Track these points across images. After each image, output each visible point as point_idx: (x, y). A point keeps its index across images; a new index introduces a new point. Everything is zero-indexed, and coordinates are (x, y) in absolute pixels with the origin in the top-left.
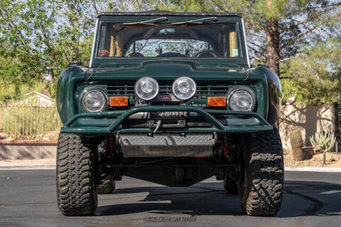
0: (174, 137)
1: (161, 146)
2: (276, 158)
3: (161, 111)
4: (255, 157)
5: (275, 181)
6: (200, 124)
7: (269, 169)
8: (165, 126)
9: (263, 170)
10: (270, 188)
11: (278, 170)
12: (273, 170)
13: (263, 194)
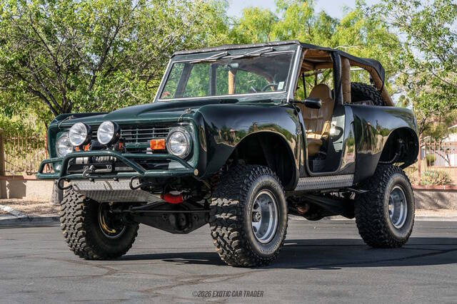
0: (109, 182)
1: (100, 191)
2: (232, 203)
3: (99, 156)
4: (214, 202)
5: (230, 229)
6: (125, 169)
7: (223, 216)
8: (97, 171)
9: (218, 216)
10: (226, 236)
11: (231, 216)
12: (227, 217)
13: (223, 243)
